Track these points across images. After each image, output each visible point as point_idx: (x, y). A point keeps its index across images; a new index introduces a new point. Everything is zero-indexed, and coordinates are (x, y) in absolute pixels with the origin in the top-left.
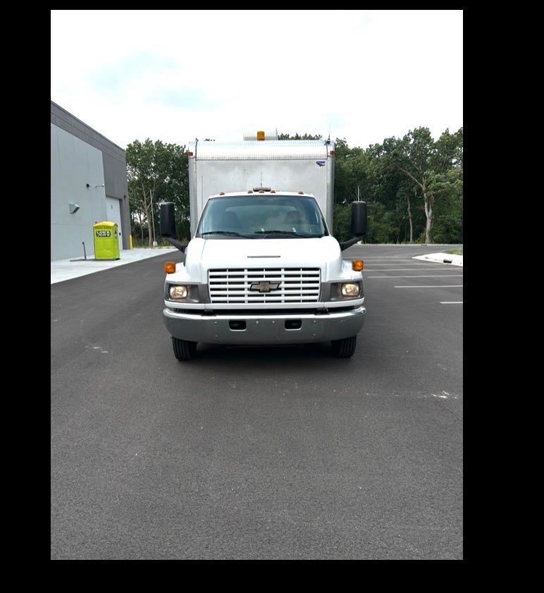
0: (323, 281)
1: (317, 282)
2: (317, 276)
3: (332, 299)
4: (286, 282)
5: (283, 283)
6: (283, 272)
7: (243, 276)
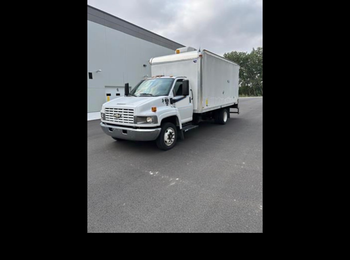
0: (134, 115)
1: (133, 115)
2: (133, 113)
3: (138, 123)
4: (124, 115)
5: (123, 115)
6: (123, 111)
7: (112, 111)
